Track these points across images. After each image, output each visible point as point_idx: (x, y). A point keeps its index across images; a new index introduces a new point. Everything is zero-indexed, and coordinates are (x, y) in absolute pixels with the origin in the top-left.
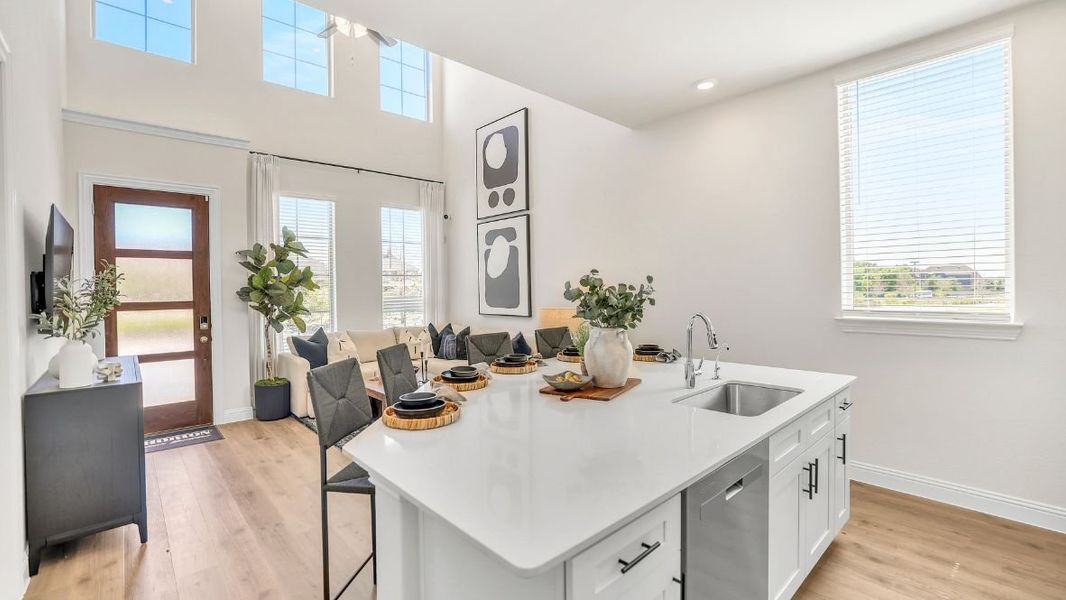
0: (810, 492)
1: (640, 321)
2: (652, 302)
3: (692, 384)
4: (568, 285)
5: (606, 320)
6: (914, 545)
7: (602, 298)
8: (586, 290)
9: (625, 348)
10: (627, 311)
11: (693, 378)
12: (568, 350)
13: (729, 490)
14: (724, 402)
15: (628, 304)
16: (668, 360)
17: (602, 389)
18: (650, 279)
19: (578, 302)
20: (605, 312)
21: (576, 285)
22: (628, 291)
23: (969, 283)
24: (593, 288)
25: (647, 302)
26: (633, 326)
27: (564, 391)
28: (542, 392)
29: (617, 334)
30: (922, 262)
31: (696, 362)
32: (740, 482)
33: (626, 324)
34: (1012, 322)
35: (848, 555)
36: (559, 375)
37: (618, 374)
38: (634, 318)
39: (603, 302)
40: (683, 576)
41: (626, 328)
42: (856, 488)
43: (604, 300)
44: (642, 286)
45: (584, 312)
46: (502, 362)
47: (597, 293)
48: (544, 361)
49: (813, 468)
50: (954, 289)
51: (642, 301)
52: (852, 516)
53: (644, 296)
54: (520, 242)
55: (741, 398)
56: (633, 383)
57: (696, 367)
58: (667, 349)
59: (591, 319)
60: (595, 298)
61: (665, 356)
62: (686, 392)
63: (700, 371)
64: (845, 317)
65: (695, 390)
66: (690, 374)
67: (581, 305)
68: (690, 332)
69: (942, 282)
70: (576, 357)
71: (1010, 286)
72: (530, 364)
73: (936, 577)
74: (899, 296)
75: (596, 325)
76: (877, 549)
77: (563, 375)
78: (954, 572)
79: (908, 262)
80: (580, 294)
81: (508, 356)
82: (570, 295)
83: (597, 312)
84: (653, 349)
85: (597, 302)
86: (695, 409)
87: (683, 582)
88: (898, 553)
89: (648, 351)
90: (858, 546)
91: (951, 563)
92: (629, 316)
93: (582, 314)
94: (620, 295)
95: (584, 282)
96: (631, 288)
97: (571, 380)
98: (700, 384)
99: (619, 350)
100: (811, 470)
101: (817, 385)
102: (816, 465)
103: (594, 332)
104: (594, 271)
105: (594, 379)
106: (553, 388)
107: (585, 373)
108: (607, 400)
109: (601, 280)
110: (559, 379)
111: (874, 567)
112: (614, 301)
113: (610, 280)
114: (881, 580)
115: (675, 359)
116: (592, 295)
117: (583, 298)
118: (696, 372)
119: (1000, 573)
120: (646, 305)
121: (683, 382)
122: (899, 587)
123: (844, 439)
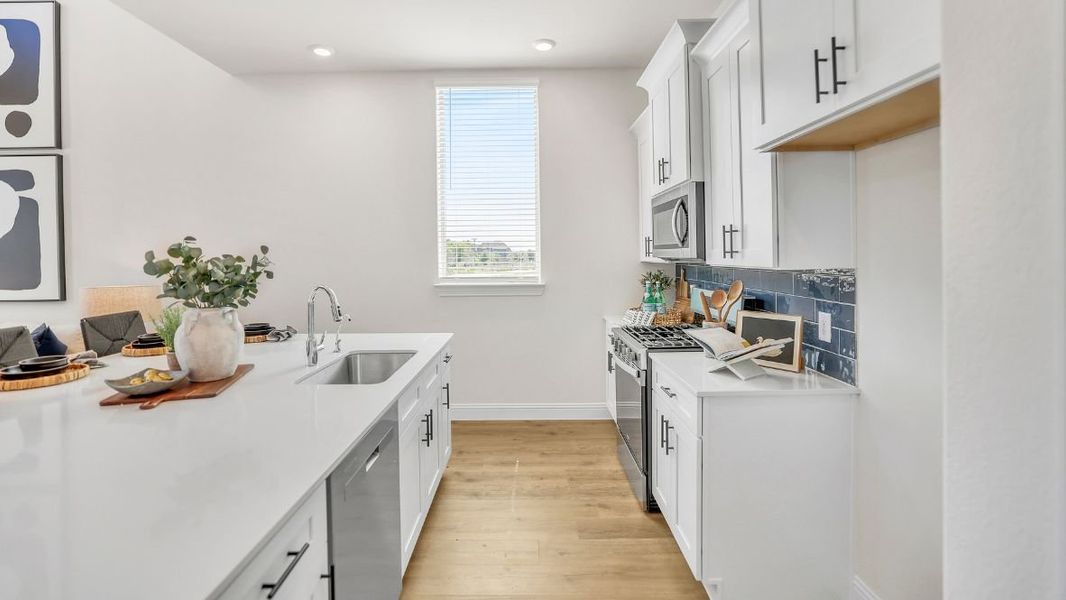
0: (428, 440)
1: (254, 297)
2: (270, 275)
3: (315, 361)
4: (150, 255)
5: (207, 298)
6: (491, 459)
7: (202, 272)
8: (178, 262)
9: (235, 330)
10: (237, 286)
11: (316, 354)
12: (141, 340)
13: (368, 461)
14: (347, 373)
15: (238, 278)
16: (282, 339)
17: (203, 383)
18: (265, 249)
19: (166, 277)
20: (207, 289)
21: (161, 256)
22: (237, 263)
23: (505, 255)
24: (188, 259)
25: (263, 276)
26: (245, 304)
27: (144, 396)
28: (105, 404)
29: (224, 314)
30: (479, 239)
31: (318, 337)
32: (377, 450)
33: (235, 302)
34: (540, 283)
35: (453, 484)
36: (134, 376)
37: (226, 361)
38: (246, 293)
39: (205, 276)
40: (332, 569)
41: (236, 306)
42: (456, 427)
43: (204, 275)
44: (255, 257)
45: (175, 289)
46: (14, 372)
47: (195, 265)
48: (101, 360)
49: (429, 419)
50: (497, 260)
51: (257, 275)
52: (454, 450)
53: (259, 269)
54: (43, 193)
55: (362, 367)
56: (243, 370)
57: (318, 342)
58: (279, 326)
59: (187, 298)
60: (193, 272)
61: (278, 334)
62: (309, 370)
63: (322, 346)
64: (441, 284)
65: (318, 367)
66: (312, 350)
67: (170, 281)
68: (311, 307)
69: (491, 255)
70: (161, 349)
71: (538, 257)
72: (75, 367)
73: (506, 478)
74: (465, 265)
75: (193, 306)
76: (471, 471)
77: (141, 375)
78: (516, 469)
79: (469, 239)
80: (168, 267)
81: (28, 362)
82: (153, 268)
83: (195, 288)
84: (263, 328)
85: (195, 277)
86: (318, 386)
87: (331, 576)
88: (485, 469)
89: (258, 331)
90: (458, 474)
91: (514, 464)
92: (241, 291)
93: (173, 293)
94: (227, 267)
95: (174, 251)
96: (240, 259)
97: (156, 379)
98: (323, 361)
99: (226, 333)
100: (428, 421)
101: (428, 344)
102: (431, 415)
103: (188, 315)
104: (189, 239)
105: (191, 374)
106: (122, 395)
107: (176, 366)
108: (214, 396)
109: (199, 250)
110: (136, 382)
111: (469, 487)
112: (220, 275)
113: (211, 250)
114: (476, 495)
115: (290, 336)
116: (186, 268)
117: (172, 272)
118: (318, 348)
119: (539, 459)
120: (262, 280)
121: (305, 360)
122: (487, 495)
123: (448, 388)
